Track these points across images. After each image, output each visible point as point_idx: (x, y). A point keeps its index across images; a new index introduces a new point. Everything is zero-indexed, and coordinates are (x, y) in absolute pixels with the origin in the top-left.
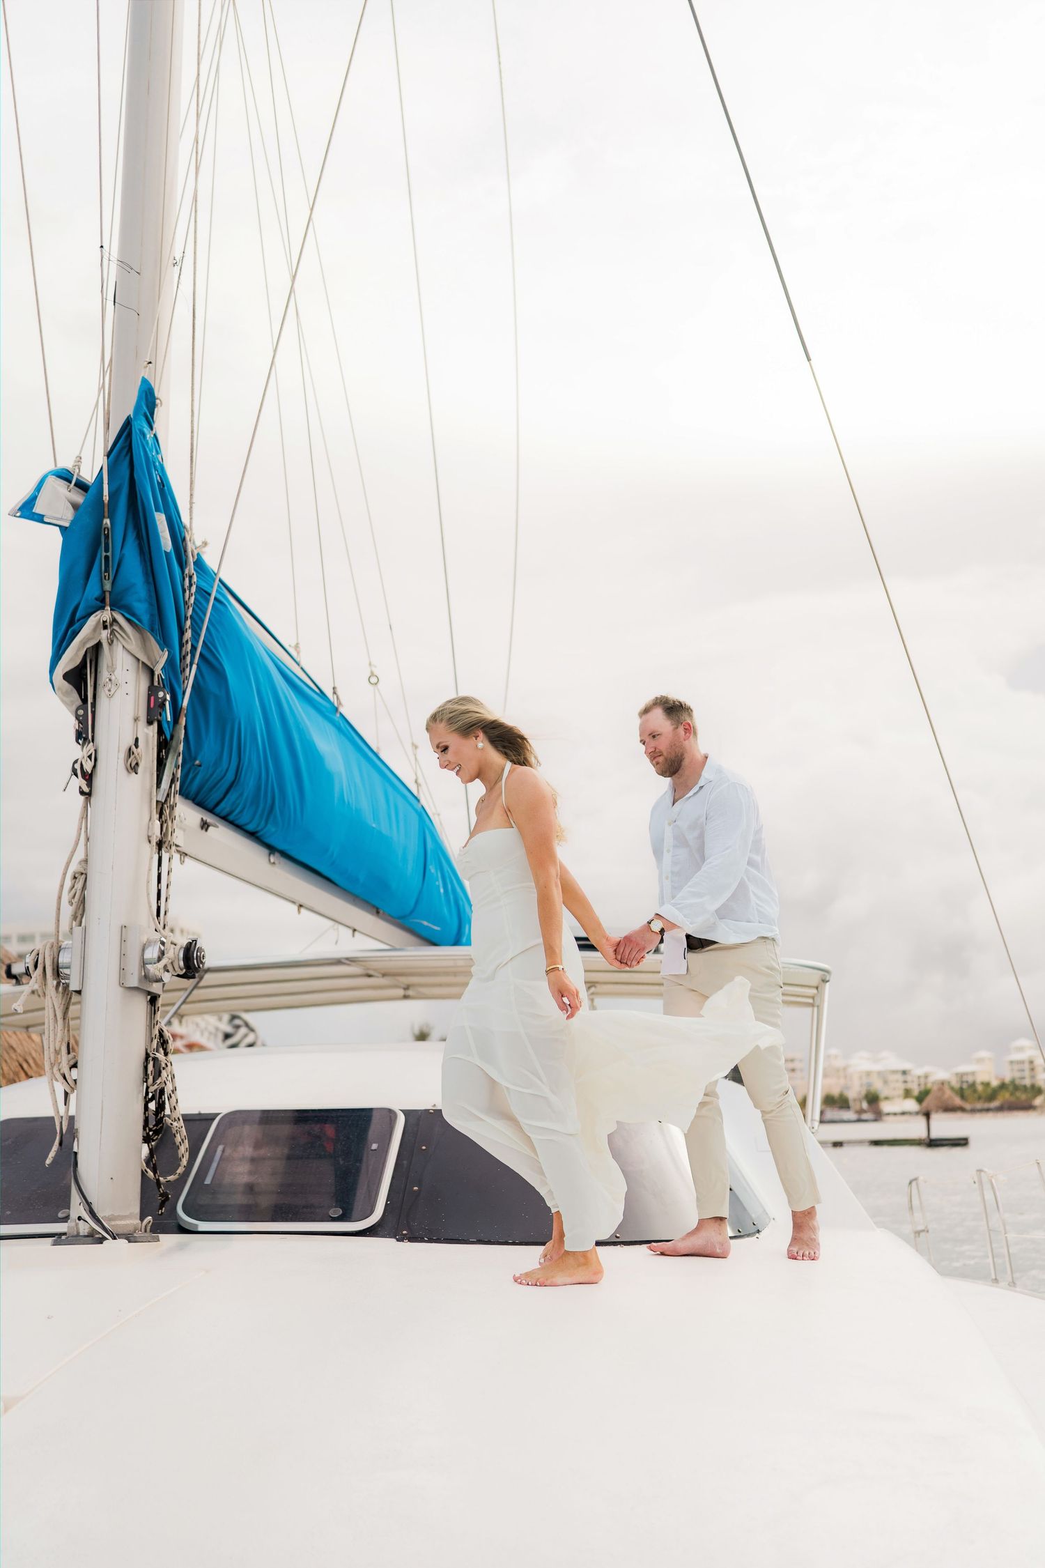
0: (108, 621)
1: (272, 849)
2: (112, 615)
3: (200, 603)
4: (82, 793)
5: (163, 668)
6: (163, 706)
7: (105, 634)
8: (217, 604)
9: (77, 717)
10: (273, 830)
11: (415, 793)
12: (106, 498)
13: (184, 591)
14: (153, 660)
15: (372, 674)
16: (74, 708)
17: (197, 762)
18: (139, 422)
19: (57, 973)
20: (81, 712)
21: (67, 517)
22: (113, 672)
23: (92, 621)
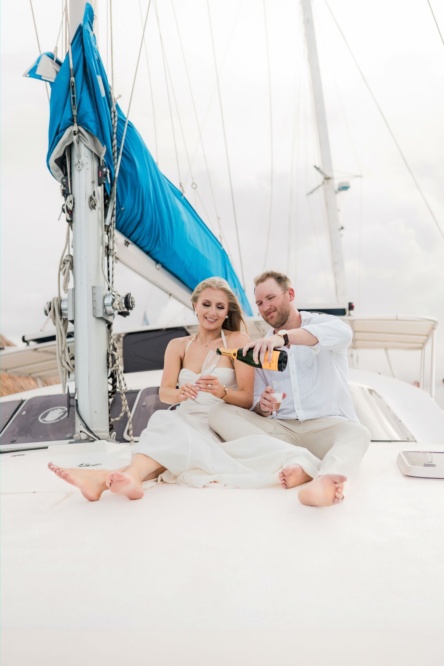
0: (76, 131)
1: (157, 262)
2: (78, 128)
3: (121, 127)
4: (68, 221)
5: (104, 157)
6: (106, 175)
7: (75, 138)
8: (129, 128)
9: (63, 183)
10: (158, 249)
11: (220, 242)
12: (71, 66)
13: (112, 119)
14: (99, 152)
15: (194, 183)
16: (60, 179)
17: (123, 209)
18: (86, 25)
19: (61, 314)
20: (64, 180)
21: (52, 77)
22: (80, 158)
23: (68, 131)
